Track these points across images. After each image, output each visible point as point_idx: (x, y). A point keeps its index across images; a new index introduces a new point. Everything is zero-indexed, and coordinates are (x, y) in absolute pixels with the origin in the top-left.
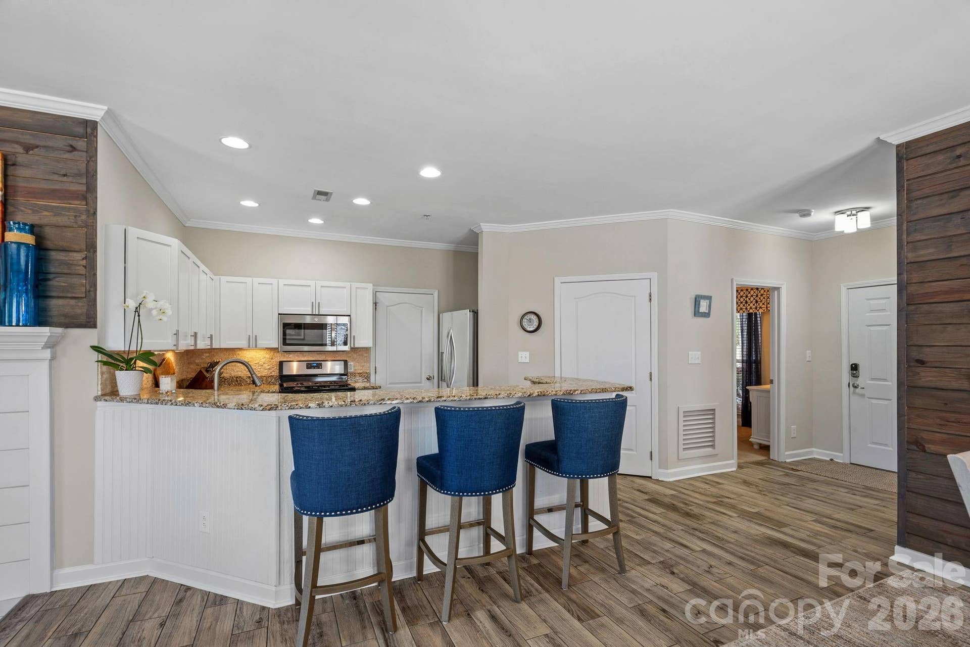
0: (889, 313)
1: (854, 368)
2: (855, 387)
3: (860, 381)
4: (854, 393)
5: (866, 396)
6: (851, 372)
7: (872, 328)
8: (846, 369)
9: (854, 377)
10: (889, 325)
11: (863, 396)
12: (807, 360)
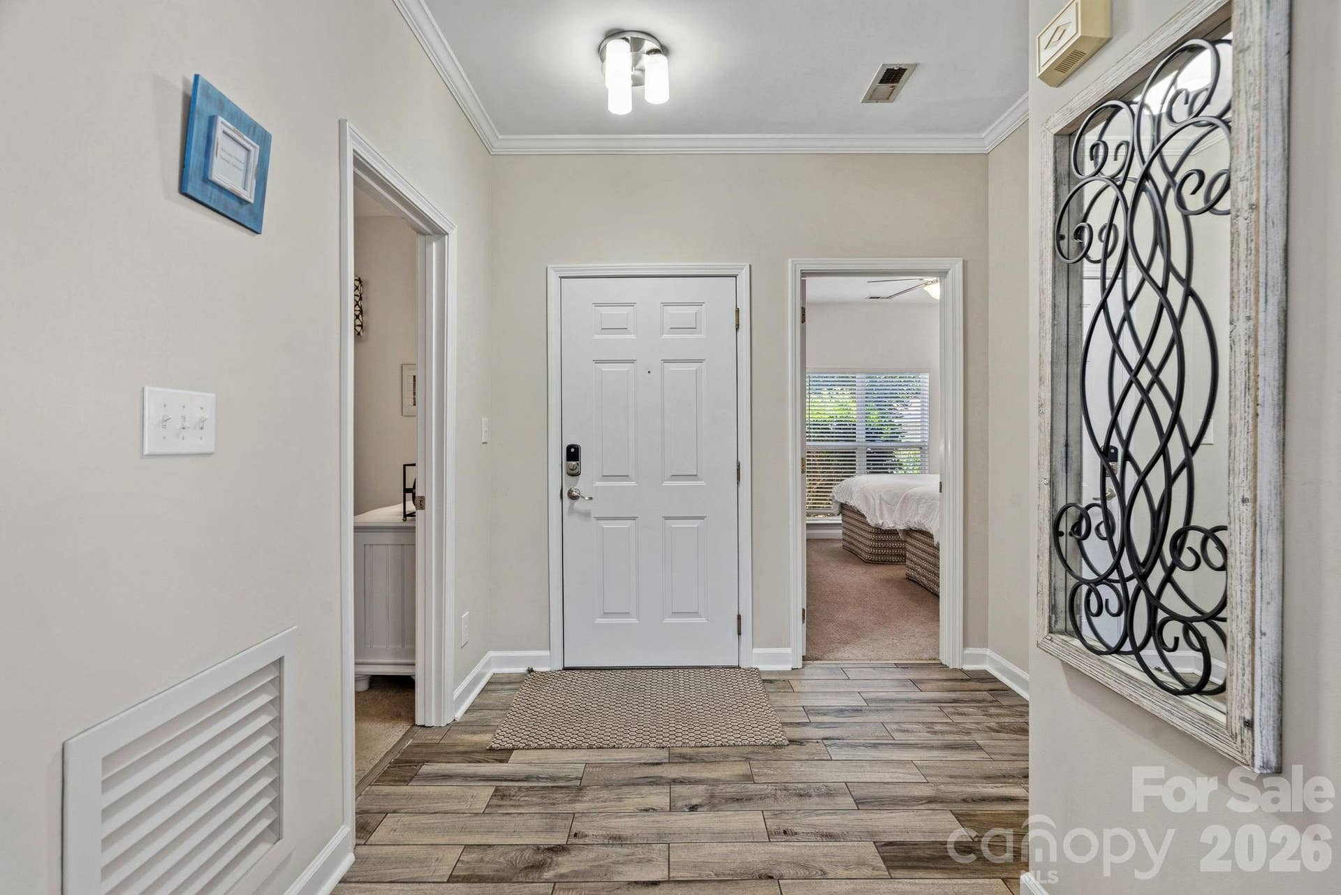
0: (632, 336)
1: (573, 454)
2: (573, 498)
3: (581, 485)
4: (572, 511)
5: (593, 515)
6: (568, 466)
7: (605, 368)
8: (556, 457)
9: (573, 475)
10: (632, 361)
11: (587, 515)
12: (483, 441)
